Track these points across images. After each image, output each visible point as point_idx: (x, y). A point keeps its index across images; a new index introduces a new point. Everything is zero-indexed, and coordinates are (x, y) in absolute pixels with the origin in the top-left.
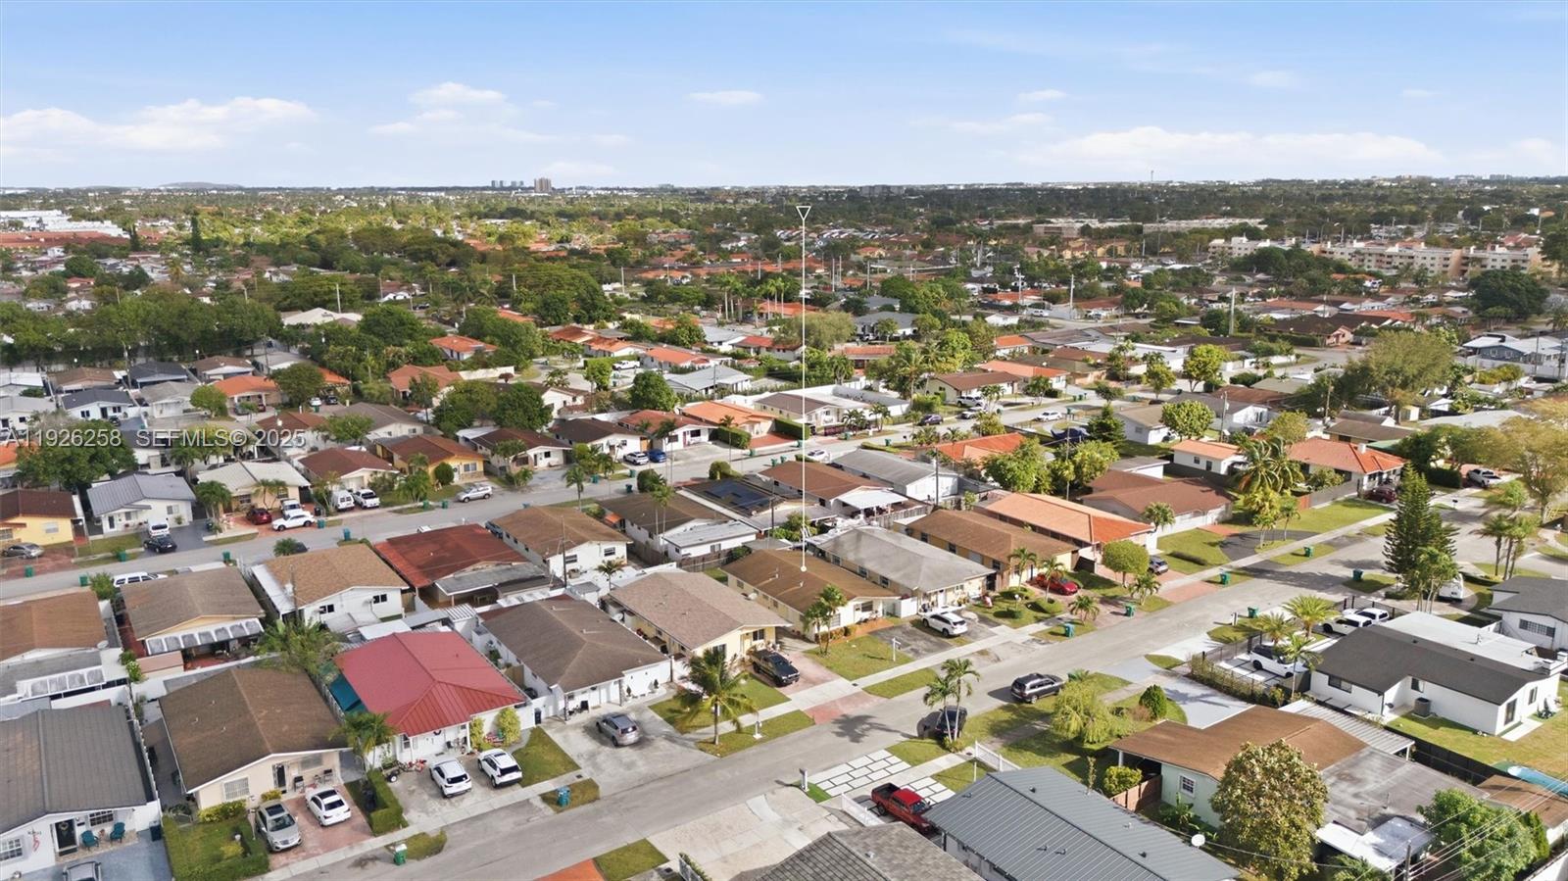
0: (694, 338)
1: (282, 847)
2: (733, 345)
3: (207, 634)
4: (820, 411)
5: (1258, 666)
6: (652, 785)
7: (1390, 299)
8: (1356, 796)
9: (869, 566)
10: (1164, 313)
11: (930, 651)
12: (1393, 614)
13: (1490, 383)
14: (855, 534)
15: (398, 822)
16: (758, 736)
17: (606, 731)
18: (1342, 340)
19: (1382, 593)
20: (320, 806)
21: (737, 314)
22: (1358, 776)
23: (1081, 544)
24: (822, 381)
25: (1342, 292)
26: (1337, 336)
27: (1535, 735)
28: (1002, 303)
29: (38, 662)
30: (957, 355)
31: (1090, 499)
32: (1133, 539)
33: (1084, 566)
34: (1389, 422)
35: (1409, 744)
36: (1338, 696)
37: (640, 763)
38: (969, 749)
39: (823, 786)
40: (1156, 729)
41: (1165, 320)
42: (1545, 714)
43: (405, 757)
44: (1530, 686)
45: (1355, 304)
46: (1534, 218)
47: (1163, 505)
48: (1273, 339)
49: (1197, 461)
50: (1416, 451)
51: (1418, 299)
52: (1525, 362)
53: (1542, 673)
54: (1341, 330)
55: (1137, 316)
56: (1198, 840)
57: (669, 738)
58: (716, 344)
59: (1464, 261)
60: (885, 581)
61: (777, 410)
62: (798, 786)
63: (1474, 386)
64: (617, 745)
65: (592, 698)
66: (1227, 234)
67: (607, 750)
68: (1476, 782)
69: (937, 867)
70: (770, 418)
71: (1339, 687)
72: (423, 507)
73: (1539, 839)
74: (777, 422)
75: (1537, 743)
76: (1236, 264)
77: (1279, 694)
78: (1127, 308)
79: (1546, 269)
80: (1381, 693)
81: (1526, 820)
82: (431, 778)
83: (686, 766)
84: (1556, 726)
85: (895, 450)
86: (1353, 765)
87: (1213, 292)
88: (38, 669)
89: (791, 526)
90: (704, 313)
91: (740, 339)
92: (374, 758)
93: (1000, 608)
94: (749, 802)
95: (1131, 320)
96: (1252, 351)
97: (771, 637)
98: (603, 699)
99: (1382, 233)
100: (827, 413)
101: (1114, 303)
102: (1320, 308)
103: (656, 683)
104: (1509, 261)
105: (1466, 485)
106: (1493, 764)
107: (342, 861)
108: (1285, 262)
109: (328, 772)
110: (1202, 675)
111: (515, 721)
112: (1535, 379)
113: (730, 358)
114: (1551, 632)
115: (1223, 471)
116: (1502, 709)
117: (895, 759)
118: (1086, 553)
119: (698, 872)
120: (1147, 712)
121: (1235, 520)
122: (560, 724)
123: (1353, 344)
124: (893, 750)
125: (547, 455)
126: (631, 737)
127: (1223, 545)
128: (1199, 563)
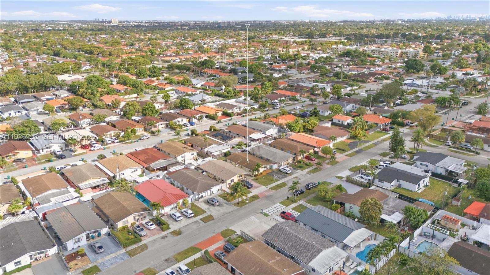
0: (189, 84)
1: (143, 235)
2: (202, 85)
3: (94, 183)
4: (235, 108)
5: (362, 177)
6: (226, 215)
7: (383, 67)
8: (388, 208)
9: (264, 156)
10: (323, 72)
11: (283, 178)
12: (392, 163)
13: (410, 95)
14: (257, 147)
15: (168, 228)
16: (247, 202)
17: (210, 202)
18: (371, 80)
19: (388, 157)
20: (148, 225)
21: (198, 73)
22: (388, 203)
23: (314, 147)
24: (232, 98)
25: (370, 65)
26: (370, 79)
27: (424, 191)
28: (275, 69)
29: (53, 193)
30: (269, 89)
31: (315, 134)
32: (327, 145)
33: (316, 153)
34: (386, 108)
35: (398, 195)
36: (381, 184)
37: (221, 210)
38: (298, 202)
39: (267, 213)
40: (341, 195)
41: (323, 74)
42: (426, 186)
43: (163, 212)
44: (423, 180)
45: (374, 68)
46: (420, 37)
47: (334, 136)
48: (353, 80)
49: (339, 121)
50: (394, 117)
51: (390, 67)
52: (419, 87)
53: (426, 177)
54: (372, 78)
55: (315, 73)
56: (356, 220)
57: (226, 203)
58: (196, 85)
59: (402, 53)
60: (268, 160)
61: (222, 108)
62: (261, 213)
63: (406, 96)
64: (214, 206)
65: (204, 194)
66: (336, 43)
67: (212, 207)
68: (412, 203)
69: (301, 229)
70: (221, 111)
71: (381, 182)
72: (132, 142)
73: (426, 215)
74: (223, 112)
75: (425, 193)
76: (340, 54)
77: (368, 185)
78: (312, 70)
79: (423, 56)
80: (391, 183)
81: (424, 211)
82: (172, 217)
83: (233, 210)
84: (428, 189)
85: (258, 120)
86: (386, 201)
87: (334, 64)
88: (54, 195)
89: (239, 145)
90: (187, 73)
91: (203, 83)
92: (155, 213)
93: (297, 165)
94: (251, 217)
95: (314, 75)
96: (348, 85)
97: (243, 176)
98: (207, 195)
99: (379, 41)
100: (237, 109)
101: (308, 69)
102: (365, 70)
103: (218, 190)
104: (414, 53)
105: (406, 126)
106: (415, 198)
107: (158, 238)
108: (354, 54)
109: (145, 217)
110: (349, 180)
111: (188, 201)
112: (421, 93)
113: (202, 90)
114: (427, 166)
115: (346, 124)
116: (417, 185)
117: (282, 205)
118: (316, 149)
119: (246, 234)
120: (339, 191)
121: (351, 138)
122: (197, 201)
123: (374, 81)
124: (281, 203)
125: (161, 124)
126: (217, 204)
127: (349, 145)
128: (344, 151)
